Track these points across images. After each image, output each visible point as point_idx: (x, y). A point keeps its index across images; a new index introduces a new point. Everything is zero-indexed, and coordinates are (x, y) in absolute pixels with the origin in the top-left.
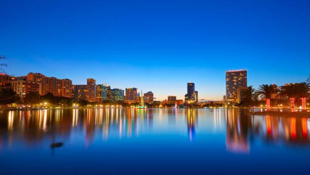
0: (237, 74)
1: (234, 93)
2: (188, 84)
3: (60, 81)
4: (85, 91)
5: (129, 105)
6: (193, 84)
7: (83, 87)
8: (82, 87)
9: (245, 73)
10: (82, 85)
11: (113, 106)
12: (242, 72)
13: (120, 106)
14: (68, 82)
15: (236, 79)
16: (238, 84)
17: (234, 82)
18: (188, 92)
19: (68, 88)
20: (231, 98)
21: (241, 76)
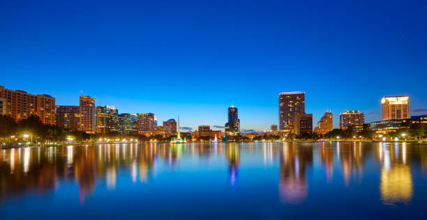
0: (293, 97)
1: (289, 122)
2: (230, 109)
3: (34, 99)
4: (76, 115)
5: (148, 139)
6: (236, 109)
7: (74, 109)
8: (71, 109)
9: (302, 96)
10: (71, 107)
11: (124, 140)
12: (299, 95)
13: (136, 140)
14: (48, 101)
15: (292, 104)
16: (294, 111)
17: (289, 108)
18: (229, 121)
19: (48, 110)
20: (286, 129)
21: (298, 100)
